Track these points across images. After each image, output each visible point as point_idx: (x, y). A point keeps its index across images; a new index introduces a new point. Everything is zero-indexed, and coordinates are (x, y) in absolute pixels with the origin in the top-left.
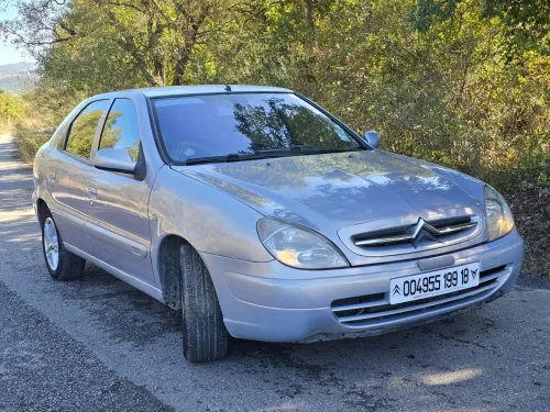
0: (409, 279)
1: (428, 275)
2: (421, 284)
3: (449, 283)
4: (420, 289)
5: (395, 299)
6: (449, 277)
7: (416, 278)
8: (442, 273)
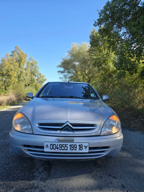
0: (53, 143)
1: (62, 144)
2: (58, 146)
3: (72, 149)
4: (58, 148)
5: (46, 150)
6: (72, 146)
7: (56, 144)
8: (69, 144)
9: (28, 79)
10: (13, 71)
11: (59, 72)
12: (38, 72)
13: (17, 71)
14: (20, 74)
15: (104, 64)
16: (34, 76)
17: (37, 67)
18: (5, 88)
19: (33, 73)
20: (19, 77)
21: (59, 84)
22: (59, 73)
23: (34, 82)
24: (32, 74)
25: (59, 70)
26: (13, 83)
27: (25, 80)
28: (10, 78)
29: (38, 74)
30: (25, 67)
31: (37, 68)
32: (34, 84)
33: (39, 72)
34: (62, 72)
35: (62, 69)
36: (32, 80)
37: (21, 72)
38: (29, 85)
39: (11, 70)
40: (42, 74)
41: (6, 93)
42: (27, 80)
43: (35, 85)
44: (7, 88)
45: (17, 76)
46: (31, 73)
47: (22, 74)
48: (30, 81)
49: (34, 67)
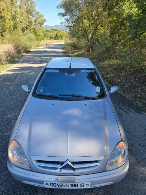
0: (53, 183)
1: (62, 183)
3: (73, 186)
4: (58, 186)
7: (56, 183)
8: (70, 183)
9: (25, 20)
10: (5, 11)
11: (60, 14)
12: (35, 10)
13: (10, 11)
14: (15, 16)
15: (117, 7)
16: (31, 16)
17: (34, 3)
18: (1, 34)
19: (29, 12)
20: (14, 19)
21: (58, 71)
22: (61, 17)
23: (31, 25)
24: (28, 14)
25: (60, 12)
26: (9, 27)
27: (21, 22)
28: (4, 22)
29: (35, 12)
30: (18, 3)
31: (33, 5)
32: (33, 26)
33: (37, 10)
34: (64, 15)
35: (63, 11)
36: (30, 22)
37: (15, 12)
38: (27, 28)
39: (3, 10)
40: (40, 13)
41: (3, 40)
42: (24, 22)
43: (34, 29)
44: (3, 34)
45: (12, 18)
46: (27, 12)
47: (16, 14)
48: (27, 23)
49: (29, 3)
